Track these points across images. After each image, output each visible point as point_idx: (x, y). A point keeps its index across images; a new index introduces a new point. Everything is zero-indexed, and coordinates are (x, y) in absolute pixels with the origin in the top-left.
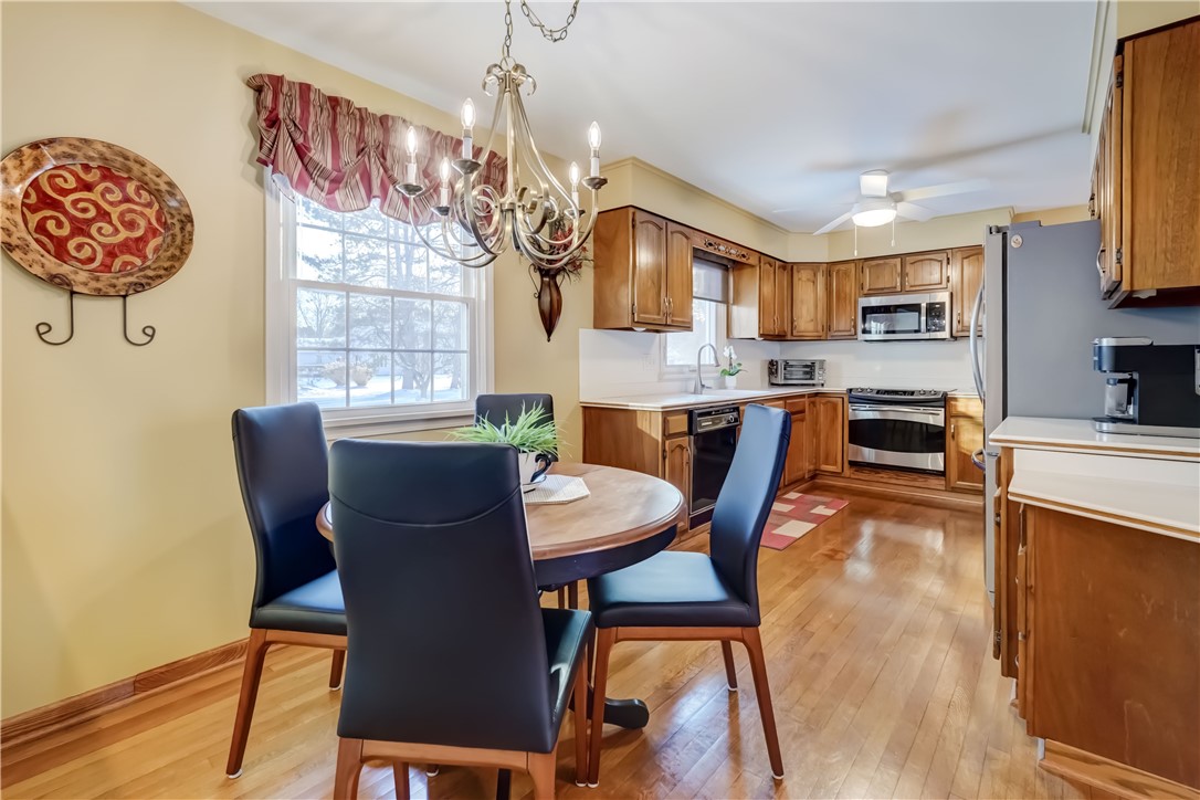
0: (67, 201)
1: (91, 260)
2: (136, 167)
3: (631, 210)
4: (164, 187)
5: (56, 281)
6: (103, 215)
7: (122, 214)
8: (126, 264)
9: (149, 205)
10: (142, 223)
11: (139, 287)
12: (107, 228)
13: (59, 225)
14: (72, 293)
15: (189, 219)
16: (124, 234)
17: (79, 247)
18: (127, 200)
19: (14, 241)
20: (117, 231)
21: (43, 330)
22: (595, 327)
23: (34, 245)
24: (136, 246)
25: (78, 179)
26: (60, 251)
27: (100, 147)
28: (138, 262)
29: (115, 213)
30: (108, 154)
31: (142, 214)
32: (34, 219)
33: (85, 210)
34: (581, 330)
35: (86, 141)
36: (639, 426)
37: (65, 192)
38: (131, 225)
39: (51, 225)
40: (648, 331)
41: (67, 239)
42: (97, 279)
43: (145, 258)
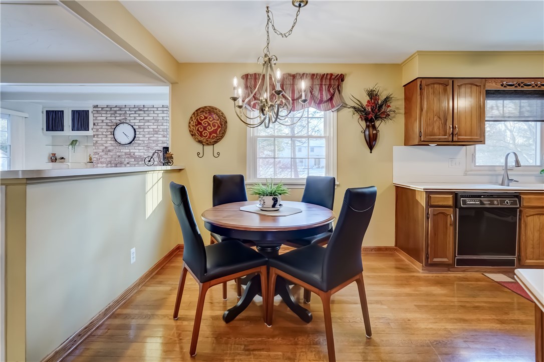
0: (202, 122)
1: (207, 136)
2: (215, 110)
3: (420, 80)
4: (221, 114)
5: (200, 142)
6: (209, 124)
7: (213, 124)
8: (213, 136)
9: (218, 120)
10: (217, 125)
11: (216, 142)
12: (210, 128)
13: (201, 129)
14: (203, 145)
15: (226, 122)
16: (213, 128)
17: (204, 133)
18: (214, 119)
19: (193, 134)
20: (212, 128)
21: (198, 154)
22: (405, 145)
23: (197, 134)
24: (215, 132)
25: (205, 116)
26: (201, 135)
27: (208, 108)
28: (216, 135)
29: (211, 123)
30: (210, 109)
31: (217, 123)
32: (197, 128)
33: (206, 124)
34: (394, 147)
35: (206, 107)
36: (417, 198)
37: (202, 120)
38: (214, 126)
39: (200, 129)
40: (438, 145)
41: (202, 132)
42: (207, 141)
43: (217, 134)
